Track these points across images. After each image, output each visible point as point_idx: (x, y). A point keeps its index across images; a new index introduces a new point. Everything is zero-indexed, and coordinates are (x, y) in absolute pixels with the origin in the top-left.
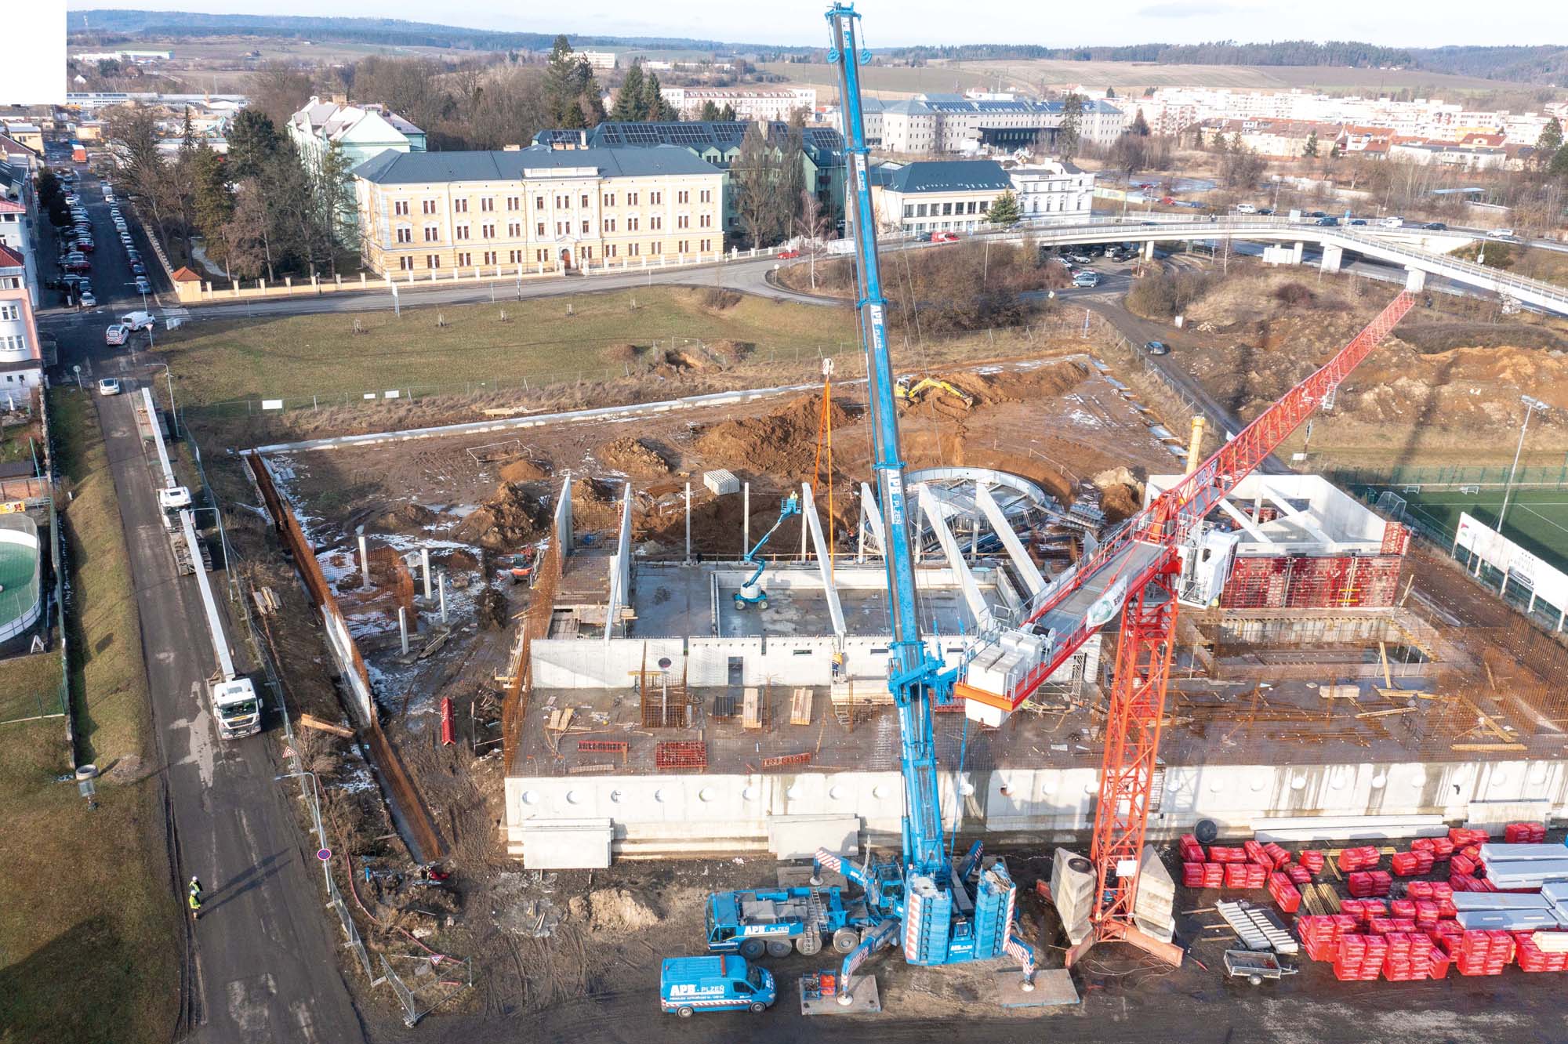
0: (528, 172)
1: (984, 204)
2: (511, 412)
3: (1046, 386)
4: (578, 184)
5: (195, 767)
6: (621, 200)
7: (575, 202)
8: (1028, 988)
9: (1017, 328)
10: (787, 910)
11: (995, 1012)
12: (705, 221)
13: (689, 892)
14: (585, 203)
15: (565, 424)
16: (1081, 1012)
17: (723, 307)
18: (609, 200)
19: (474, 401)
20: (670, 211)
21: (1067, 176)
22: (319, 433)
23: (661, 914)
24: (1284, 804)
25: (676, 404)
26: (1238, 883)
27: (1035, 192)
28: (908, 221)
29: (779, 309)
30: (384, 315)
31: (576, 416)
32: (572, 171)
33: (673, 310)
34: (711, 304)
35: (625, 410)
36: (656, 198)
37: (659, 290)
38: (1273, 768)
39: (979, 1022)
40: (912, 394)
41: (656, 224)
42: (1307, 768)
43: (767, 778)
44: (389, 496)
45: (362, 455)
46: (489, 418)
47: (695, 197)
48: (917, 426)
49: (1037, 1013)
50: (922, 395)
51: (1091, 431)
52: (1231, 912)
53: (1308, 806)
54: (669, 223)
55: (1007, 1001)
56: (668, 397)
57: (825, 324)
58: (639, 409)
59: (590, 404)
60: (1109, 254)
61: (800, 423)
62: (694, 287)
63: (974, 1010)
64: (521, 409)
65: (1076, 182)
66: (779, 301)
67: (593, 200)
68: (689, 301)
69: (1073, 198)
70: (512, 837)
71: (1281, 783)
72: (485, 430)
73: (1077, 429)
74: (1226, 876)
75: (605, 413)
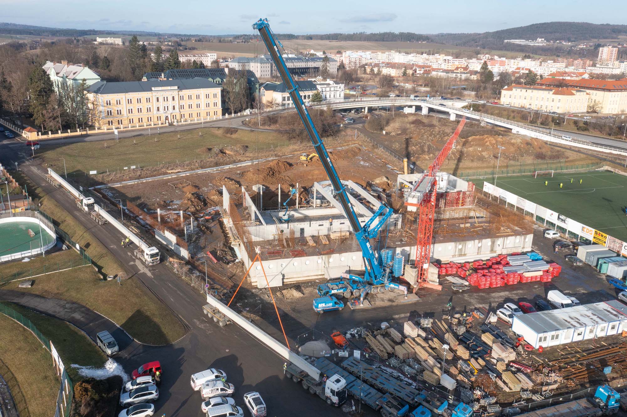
0: (153, 89)
1: (309, 96)
2: (176, 171)
3: (350, 154)
4: (171, 93)
5: (144, 274)
6: (186, 98)
7: (170, 99)
8: (406, 298)
9: (334, 137)
10: (340, 286)
11: (400, 304)
12: (215, 104)
13: (308, 289)
14: (173, 99)
15: (196, 174)
16: (421, 302)
17: (232, 134)
18: (182, 98)
19: (162, 168)
20: (203, 101)
21: (335, 85)
22: (113, 181)
23: (304, 294)
24: (457, 254)
25: (231, 166)
26: (450, 272)
27: (325, 91)
28: (284, 102)
29: (253, 134)
30: (112, 141)
31: (200, 171)
32: (169, 88)
33: (214, 136)
34: (227, 133)
35: (215, 169)
36: (198, 97)
37: (207, 129)
38: (453, 243)
39: (397, 306)
40: (308, 159)
41: (198, 106)
42: (462, 243)
43: (324, 257)
44: (149, 199)
45: (132, 187)
46: (169, 174)
47: (211, 96)
48: (313, 169)
49: (410, 303)
50: (311, 159)
51: (368, 167)
52: (450, 278)
53: (463, 253)
54: (203, 106)
55: (402, 301)
56: (227, 164)
57: (271, 138)
58: (219, 168)
59: (202, 167)
60: (353, 112)
61: (276, 169)
62: (219, 128)
63: (394, 304)
64: (179, 170)
65: (338, 87)
66: (252, 131)
67: (176, 98)
68: (220, 132)
69: (338, 93)
70: (252, 281)
71: (456, 247)
72: (170, 177)
73: (363, 167)
74: (447, 271)
75: (208, 170)
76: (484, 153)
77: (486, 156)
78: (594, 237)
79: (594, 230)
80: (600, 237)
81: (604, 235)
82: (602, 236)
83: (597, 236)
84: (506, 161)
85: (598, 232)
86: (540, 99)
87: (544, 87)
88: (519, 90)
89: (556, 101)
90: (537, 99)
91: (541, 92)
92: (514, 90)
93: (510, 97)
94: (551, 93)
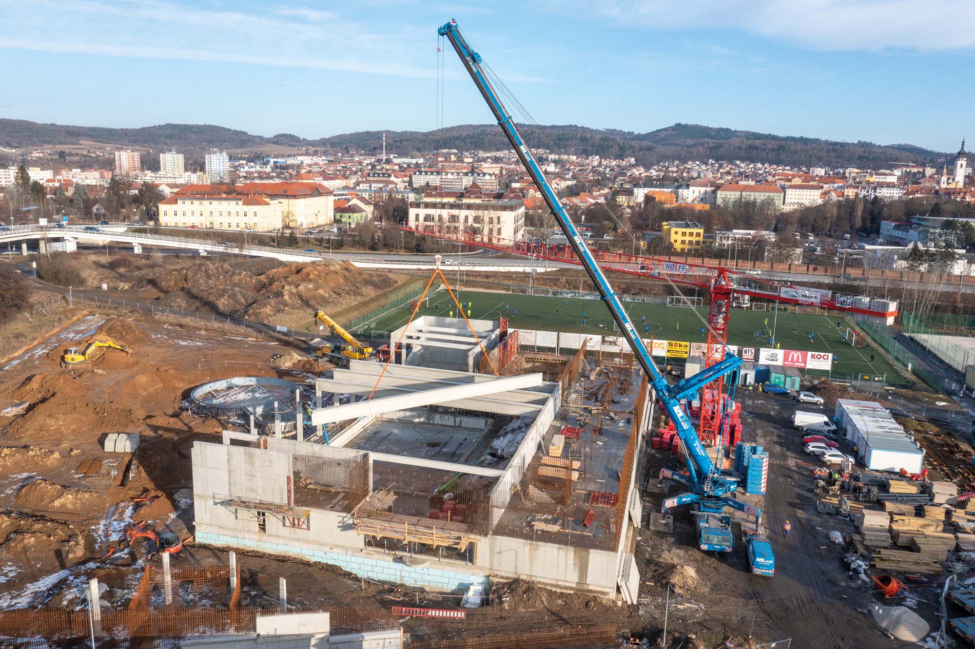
40: (88, 357)
76: (321, 291)
77: (327, 296)
78: (669, 351)
79: (665, 342)
80: (678, 348)
81: (683, 343)
82: (680, 346)
83: (673, 348)
84: (352, 297)
85: (674, 342)
86: (225, 214)
87: (224, 196)
88: (188, 202)
89: (250, 214)
90: (221, 215)
91: (225, 203)
92: (180, 202)
93: (176, 214)
94: (240, 203)
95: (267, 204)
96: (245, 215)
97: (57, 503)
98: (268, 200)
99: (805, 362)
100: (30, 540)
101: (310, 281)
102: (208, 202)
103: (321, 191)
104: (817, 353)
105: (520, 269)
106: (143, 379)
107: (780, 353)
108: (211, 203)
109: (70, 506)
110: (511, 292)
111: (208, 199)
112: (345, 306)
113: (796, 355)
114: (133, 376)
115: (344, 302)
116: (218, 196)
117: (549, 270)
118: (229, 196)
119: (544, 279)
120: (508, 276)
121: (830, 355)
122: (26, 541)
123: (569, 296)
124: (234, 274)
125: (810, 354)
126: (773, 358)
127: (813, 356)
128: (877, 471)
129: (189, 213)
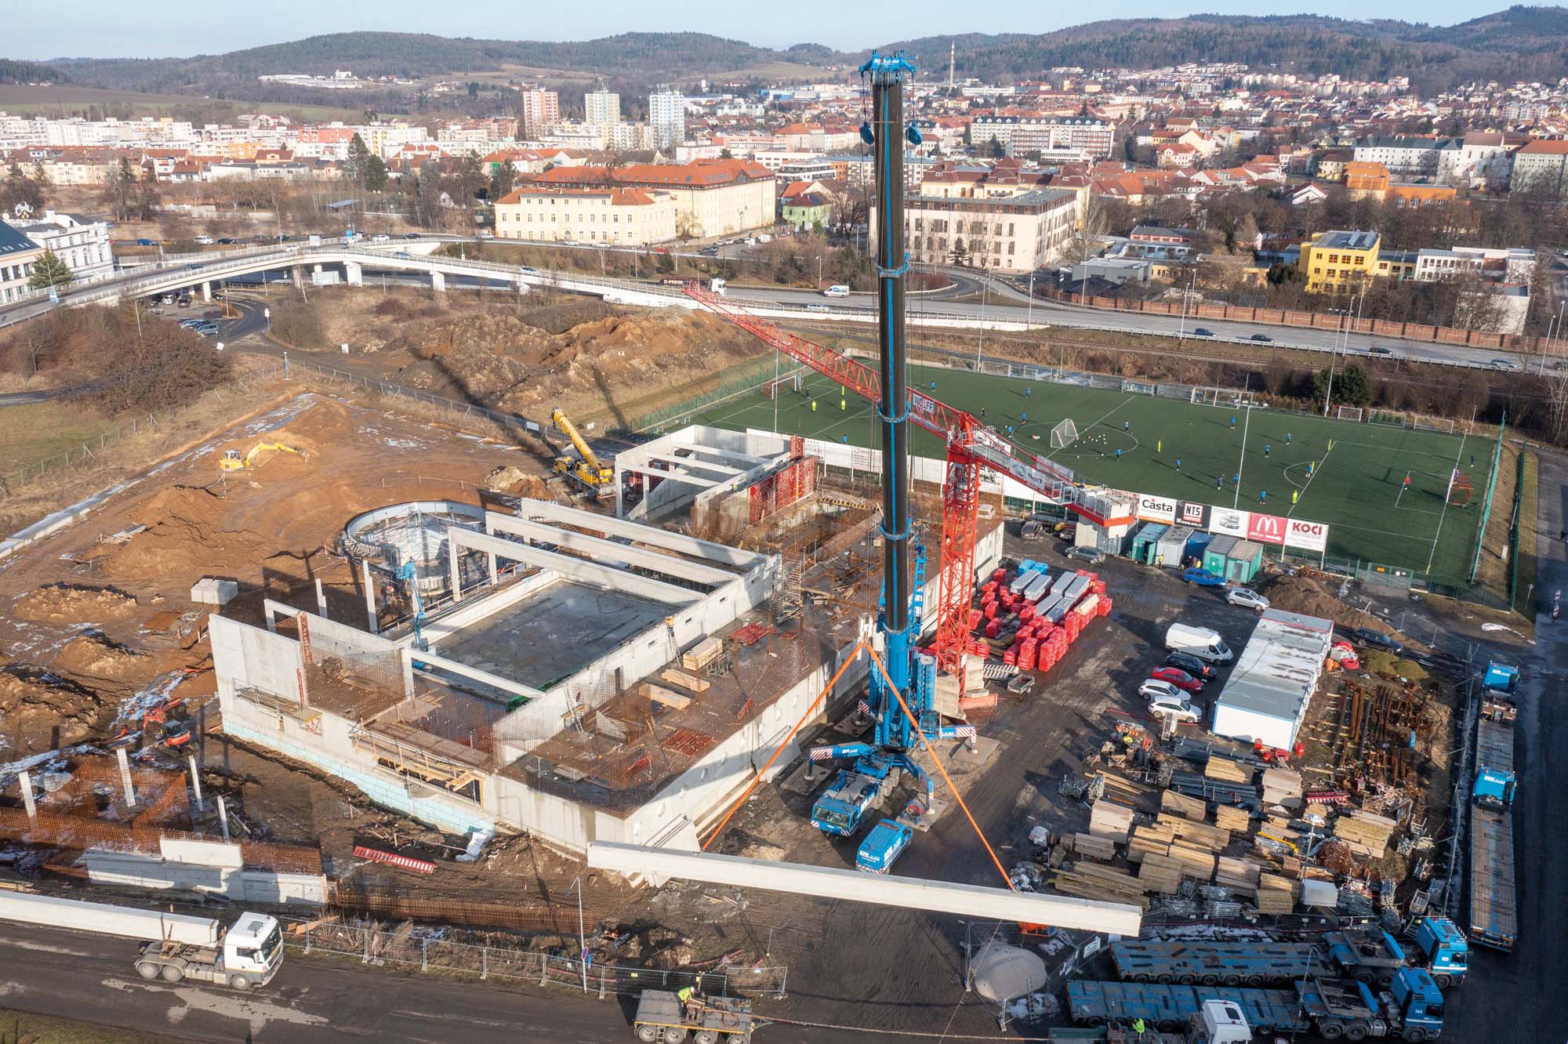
8: (975, 752)
11: (982, 771)
13: (765, 829)
16: (1006, 747)
21: (79, 227)
27: (59, 248)
43: (750, 725)
55: (978, 762)
63: (973, 776)
73: (410, 453)
76: (636, 362)
77: (643, 368)
84: (685, 371)
86: (587, 218)
87: (587, 190)
88: (535, 201)
89: (623, 219)
90: (581, 220)
91: (587, 201)
92: (524, 200)
93: (518, 219)
94: (609, 201)
95: (651, 202)
96: (616, 220)
97: (94, 667)
98: (651, 196)
99: (1282, 535)
100: (29, 712)
101: (625, 344)
102: (562, 200)
103: (752, 175)
104: (1303, 523)
105: (987, 325)
106: (306, 497)
107: (1244, 517)
108: (566, 202)
109: (110, 671)
110: (949, 366)
111: (564, 195)
112: (666, 385)
113: (1268, 522)
114: (293, 494)
115: (664, 379)
116: (579, 191)
117: (1032, 327)
118: (595, 191)
119: (1014, 345)
120: (958, 336)
121: (1325, 528)
122: (25, 713)
123: (1038, 377)
124: (521, 331)
125: (1291, 522)
126: (1232, 523)
127: (1296, 527)
128: (1225, 738)
129: (536, 218)
